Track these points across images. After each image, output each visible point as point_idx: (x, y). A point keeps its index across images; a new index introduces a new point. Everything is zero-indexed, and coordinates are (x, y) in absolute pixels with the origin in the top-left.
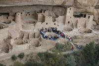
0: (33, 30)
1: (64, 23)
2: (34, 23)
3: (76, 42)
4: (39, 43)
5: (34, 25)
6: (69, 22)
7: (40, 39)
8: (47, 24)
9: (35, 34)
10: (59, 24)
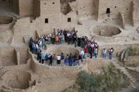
0: (10, 42)
1: (95, 14)
2: (10, 21)
3: (134, 65)
4: (30, 76)
5: (11, 28)
6: (108, 11)
7: (32, 66)
8: (47, 21)
9: (15, 53)
10: (81, 19)
